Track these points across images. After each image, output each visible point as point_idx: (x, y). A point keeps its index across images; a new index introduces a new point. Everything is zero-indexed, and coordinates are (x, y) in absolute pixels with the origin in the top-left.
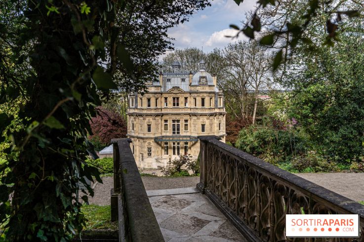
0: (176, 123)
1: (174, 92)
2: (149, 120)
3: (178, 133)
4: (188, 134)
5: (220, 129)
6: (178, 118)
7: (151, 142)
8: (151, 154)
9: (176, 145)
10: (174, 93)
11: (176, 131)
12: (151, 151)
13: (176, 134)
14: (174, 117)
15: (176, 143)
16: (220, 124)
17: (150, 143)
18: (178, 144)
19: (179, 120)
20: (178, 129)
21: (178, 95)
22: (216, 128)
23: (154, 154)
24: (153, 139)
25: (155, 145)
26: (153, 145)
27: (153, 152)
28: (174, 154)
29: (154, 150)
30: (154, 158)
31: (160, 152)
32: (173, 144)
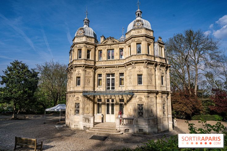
0: (111, 77)
1: (109, 43)
2: (79, 71)
3: (113, 88)
4: (124, 89)
5: (162, 84)
6: (112, 70)
7: (80, 97)
8: (78, 111)
10: (109, 45)
11: (111, 87)
12: (79, 107)
13: (111, 89)
14: (108, 71)
15: (110, 100)
16: (162, 77)
17: (78, 98)
18: (113, 101)
19: (114, 74)
20: (113, 84)
21: (113, 47)
22: (158, 82)
23: (81, 111)
24: (82, 93)
25: (83, 100)
26: (82, 100)
27: (81, 109)
28: (108, 113)
29: (82, 106)
30: (82, 116)
31: (91, 109)
32: (107, 101)
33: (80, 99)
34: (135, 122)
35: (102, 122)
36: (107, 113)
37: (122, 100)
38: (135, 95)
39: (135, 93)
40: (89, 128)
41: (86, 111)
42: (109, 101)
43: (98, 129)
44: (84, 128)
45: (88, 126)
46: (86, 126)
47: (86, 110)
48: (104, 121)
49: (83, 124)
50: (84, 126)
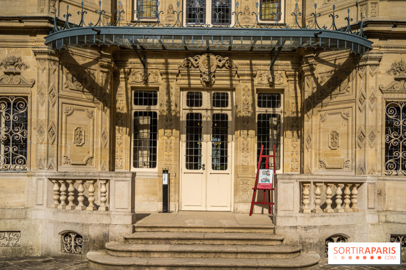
7: (29, 59)
9: (206, 108)
12: (22, 123)
15: (206, 97)
18: (220, 100)
23: (43, 148)
24: (41, 37)
25: (54, 78)
26: (44, 77)
27: (41, 132)
28: (194, 161)
29: (43, 116)
30: (46, 173)
31: (99, 140)
32: (190, 103)
33: (28, 74)
34: (372, 197)
35: (166, 209)
36: (189, 167)
37: (270, 97)
38: (375, 50)
39: (376, 42)
40: (100, 244)
41: (68, 145)
42: (199, 103)
43: (167, 240)
44: (64, 244)
45: (93, 232)
46: (78, 230)
47: (71, 142)
48: (172, 206)
49: (57, 223)
50: (66, 234)
